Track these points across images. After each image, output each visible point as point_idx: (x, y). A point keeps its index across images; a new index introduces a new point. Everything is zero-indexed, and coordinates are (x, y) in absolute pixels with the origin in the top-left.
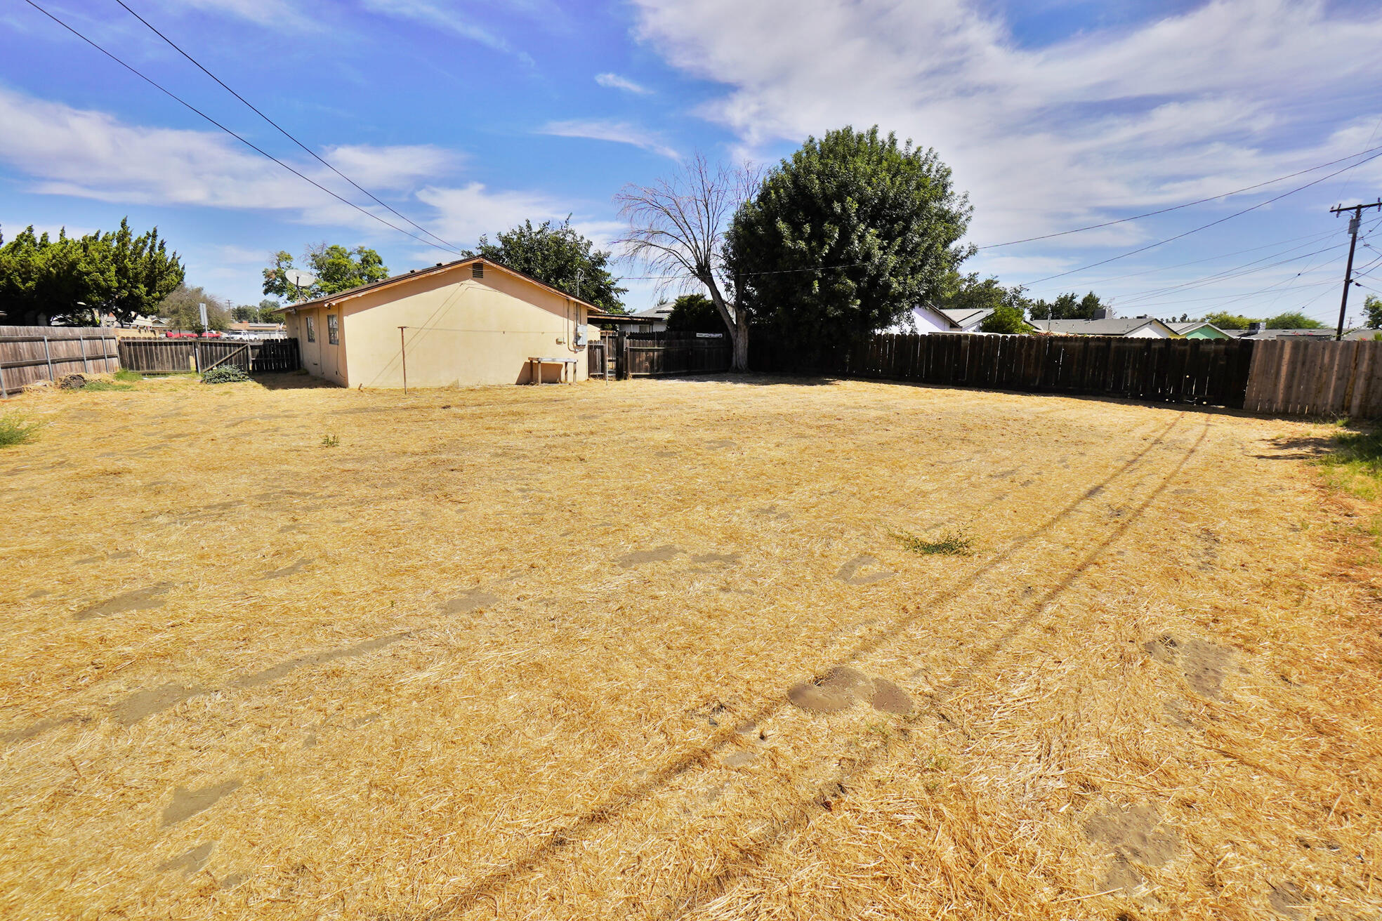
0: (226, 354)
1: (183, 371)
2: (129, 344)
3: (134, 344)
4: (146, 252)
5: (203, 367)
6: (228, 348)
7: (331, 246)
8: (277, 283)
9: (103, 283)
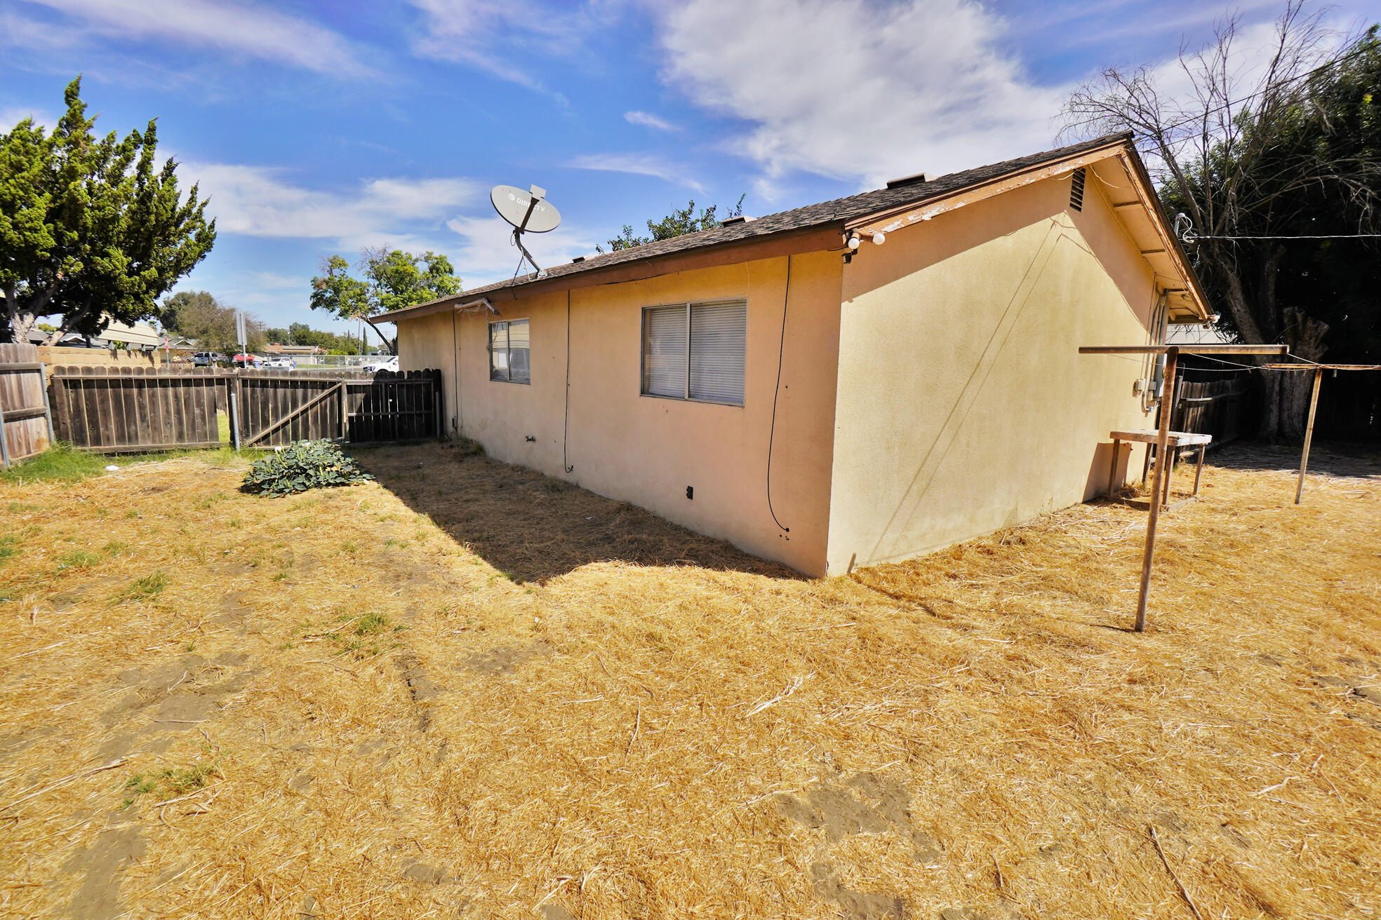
0: (295, 406)
1: (202, 444)
2: (74, 384)
3: (89, 384)
4: (130, 172)
5: (245, 434)
6: (300, 392)
7: (392, 251)
8: (328, 295)
9: (13, 234)
